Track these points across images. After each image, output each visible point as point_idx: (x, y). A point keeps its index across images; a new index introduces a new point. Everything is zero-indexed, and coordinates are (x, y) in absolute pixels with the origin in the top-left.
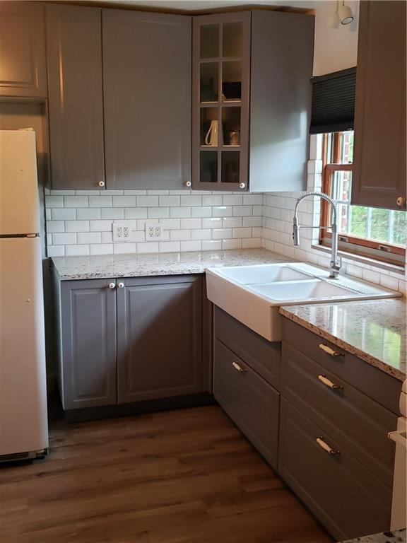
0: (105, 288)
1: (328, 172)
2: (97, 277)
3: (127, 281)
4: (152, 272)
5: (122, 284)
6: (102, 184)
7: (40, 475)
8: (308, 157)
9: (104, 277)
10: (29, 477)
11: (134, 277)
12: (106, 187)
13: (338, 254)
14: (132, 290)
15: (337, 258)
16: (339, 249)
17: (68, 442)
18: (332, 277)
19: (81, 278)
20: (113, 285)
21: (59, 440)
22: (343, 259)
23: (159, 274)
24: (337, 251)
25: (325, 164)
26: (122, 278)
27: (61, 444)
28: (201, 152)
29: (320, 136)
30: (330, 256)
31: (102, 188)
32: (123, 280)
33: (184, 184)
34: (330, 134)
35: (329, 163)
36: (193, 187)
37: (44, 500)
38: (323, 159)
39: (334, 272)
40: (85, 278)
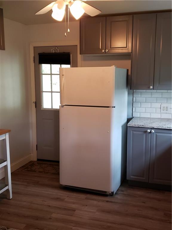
0: (146, 132)
2: (142, 127)
3: (156, 130)
4: (168, 127)
5: (153, 131)
6: (152, 87)
7: (107, 201)
9: (145, 127)
10: (103, 201)
11: (159, 129)
12: (153, 89)
14: (158, 134)
17: (125, 193)
19: (136, 126)
20: (149, 131)
21: (122, 191)
26: (153, 128)
27: (122, 192)
31: (151, 89)
32: (154, 130)
37: (103, 211)
40: (137, 126)
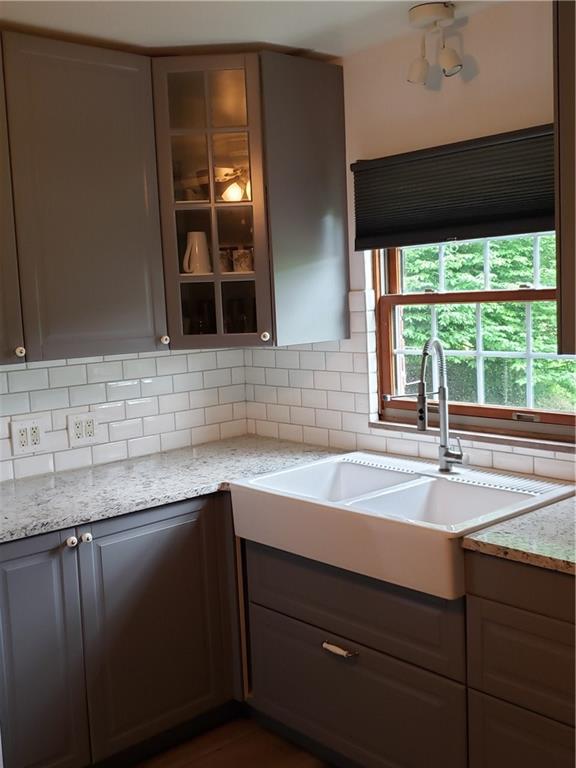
0: (58, 550)
1: (383, 308)
2: (43, 530)
3: (95, 528)
4: (137, 505)
5: (88, 536)
6: (21, 351)
8: (348, 287)
9: (56, 528)
11: (109, 519)
12: (26, 359)
13: (452, 436)
14: (104, 543)
15: (451, 442)
16: (450, 428)
18: (446, 470)
19: (15, 538)
20: (74, 540)
22: (464, 442)
23: (148, 506)
24: (449, 431)
25: (378, 297)
26: (88, 524)
28: (182, 284)
29: (368, 254)
30: (438, 439)
31: (19, 360)
32: (88, 528)
33: (158, 340)
34: (382, 250)
35: (383, 294)
36: (170, 346)
38: (374, 287)
39: (448, 462)
40: (23, 536)
